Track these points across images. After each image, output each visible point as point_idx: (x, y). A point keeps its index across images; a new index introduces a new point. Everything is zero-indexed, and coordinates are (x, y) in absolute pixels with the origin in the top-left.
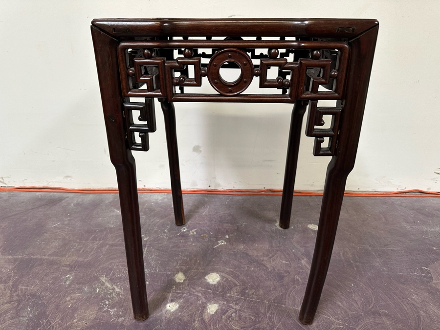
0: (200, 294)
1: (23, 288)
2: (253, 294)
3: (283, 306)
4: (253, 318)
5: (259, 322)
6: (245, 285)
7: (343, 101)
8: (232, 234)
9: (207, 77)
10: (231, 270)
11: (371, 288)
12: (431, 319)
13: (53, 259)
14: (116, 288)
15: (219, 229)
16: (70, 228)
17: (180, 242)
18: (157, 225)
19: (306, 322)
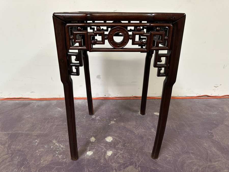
0: (103, 147)
1: (14, 147)
2: (129, 145)
3: (144, 151)
4: (129, 157)
5: (132, 159)
6: (125, 142)
7: (170, 51)
8: (117, 118)
9: (107, 40)
10: (118, 135)
11: (185, 141)
12: (213, 154)
13: (28, 133)
14: (61, 146)
15: (111, 116)
16: (35, 118)
17: (92, 123)
18: (80, 115)
19: (155, 158)
